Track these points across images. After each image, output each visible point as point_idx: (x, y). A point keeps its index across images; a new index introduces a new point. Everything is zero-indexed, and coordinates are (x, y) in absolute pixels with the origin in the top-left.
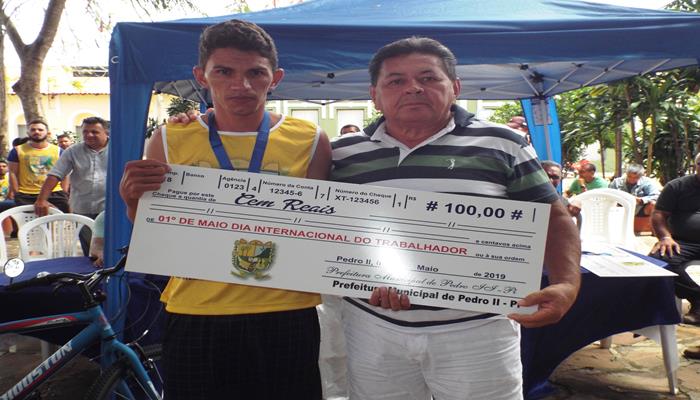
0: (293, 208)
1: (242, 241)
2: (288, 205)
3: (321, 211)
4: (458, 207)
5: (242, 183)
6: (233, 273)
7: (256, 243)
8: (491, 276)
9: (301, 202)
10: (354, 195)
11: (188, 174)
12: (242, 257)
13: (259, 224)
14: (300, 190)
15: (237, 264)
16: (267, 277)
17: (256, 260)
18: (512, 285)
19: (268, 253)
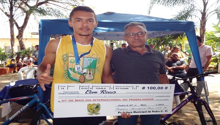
0: (103, 93)
1: (90, 104)
2: (102, 92)
3: (112, 93)
4: (151, 88)
5: (87, 87)
6: (88, 114)
7: (94, 104)
8: (160, 105)
9: (106, 91)
10: (121, 87)
11: (69, 86)
12: (90, 109)
13: (94, 99)
14: (105, 87)
15: (89, 111)
16: (98, 114)
17: (94, 109)
18: (165, 106)
19: (98, 107)
